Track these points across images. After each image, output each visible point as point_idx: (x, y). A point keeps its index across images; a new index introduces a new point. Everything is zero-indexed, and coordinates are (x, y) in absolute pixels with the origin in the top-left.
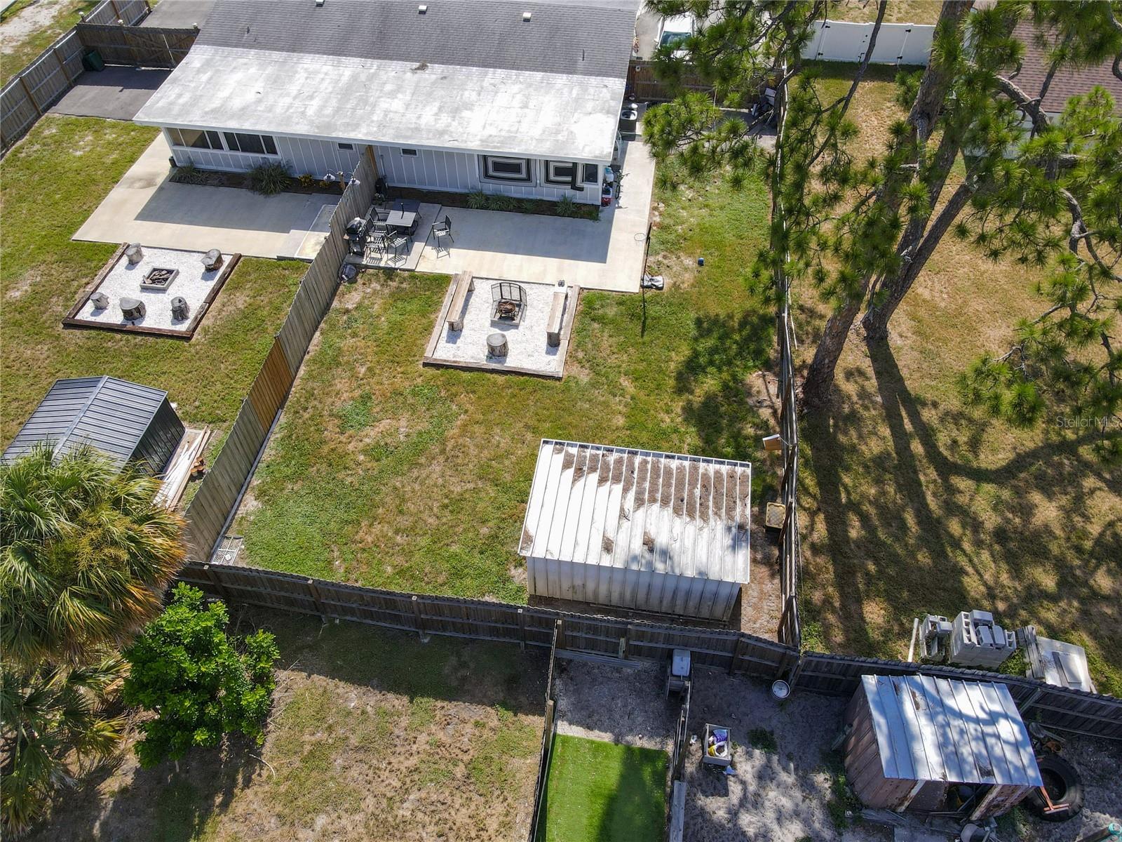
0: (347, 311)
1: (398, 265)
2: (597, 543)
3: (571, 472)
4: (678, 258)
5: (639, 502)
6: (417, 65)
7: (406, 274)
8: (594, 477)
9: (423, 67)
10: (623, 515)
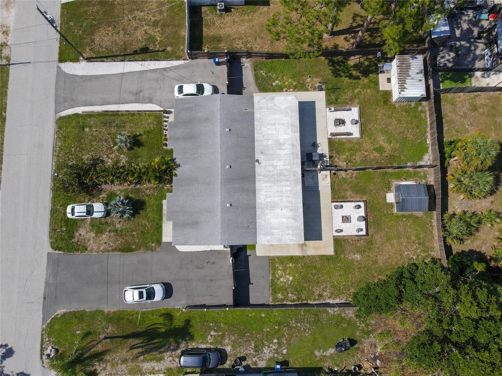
0: (347, 164)
1: (328, 155)
2: (420, 83)
3: (405, 90)
4: (308, 83)
5: (409, 76)
6: (256, 163)
7: (330, 152)
8: (405, 85)
9: (257, 161)
10: (412, 79)
